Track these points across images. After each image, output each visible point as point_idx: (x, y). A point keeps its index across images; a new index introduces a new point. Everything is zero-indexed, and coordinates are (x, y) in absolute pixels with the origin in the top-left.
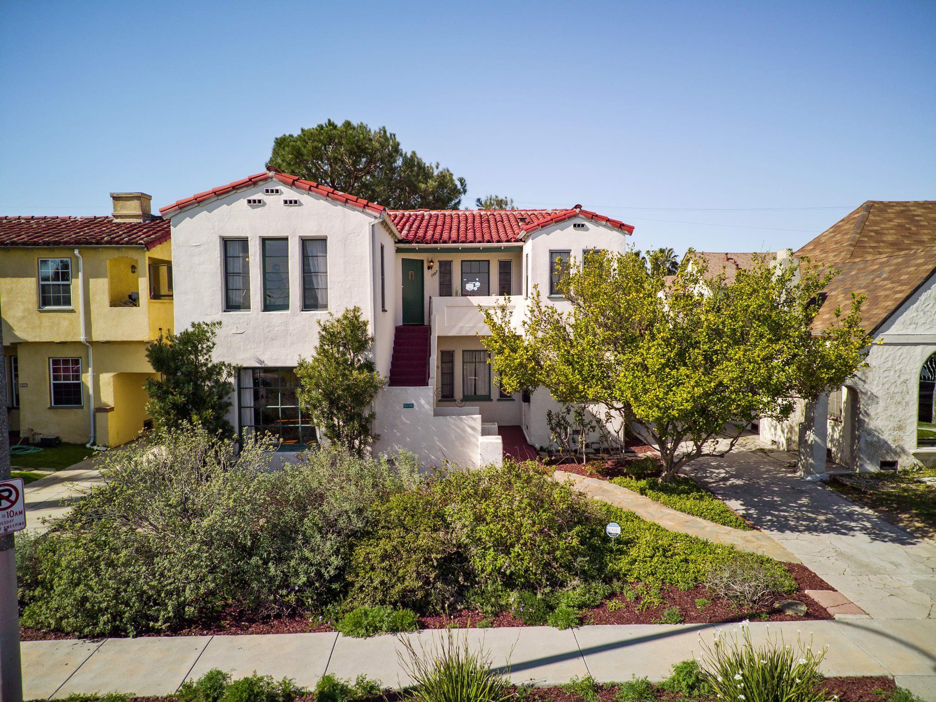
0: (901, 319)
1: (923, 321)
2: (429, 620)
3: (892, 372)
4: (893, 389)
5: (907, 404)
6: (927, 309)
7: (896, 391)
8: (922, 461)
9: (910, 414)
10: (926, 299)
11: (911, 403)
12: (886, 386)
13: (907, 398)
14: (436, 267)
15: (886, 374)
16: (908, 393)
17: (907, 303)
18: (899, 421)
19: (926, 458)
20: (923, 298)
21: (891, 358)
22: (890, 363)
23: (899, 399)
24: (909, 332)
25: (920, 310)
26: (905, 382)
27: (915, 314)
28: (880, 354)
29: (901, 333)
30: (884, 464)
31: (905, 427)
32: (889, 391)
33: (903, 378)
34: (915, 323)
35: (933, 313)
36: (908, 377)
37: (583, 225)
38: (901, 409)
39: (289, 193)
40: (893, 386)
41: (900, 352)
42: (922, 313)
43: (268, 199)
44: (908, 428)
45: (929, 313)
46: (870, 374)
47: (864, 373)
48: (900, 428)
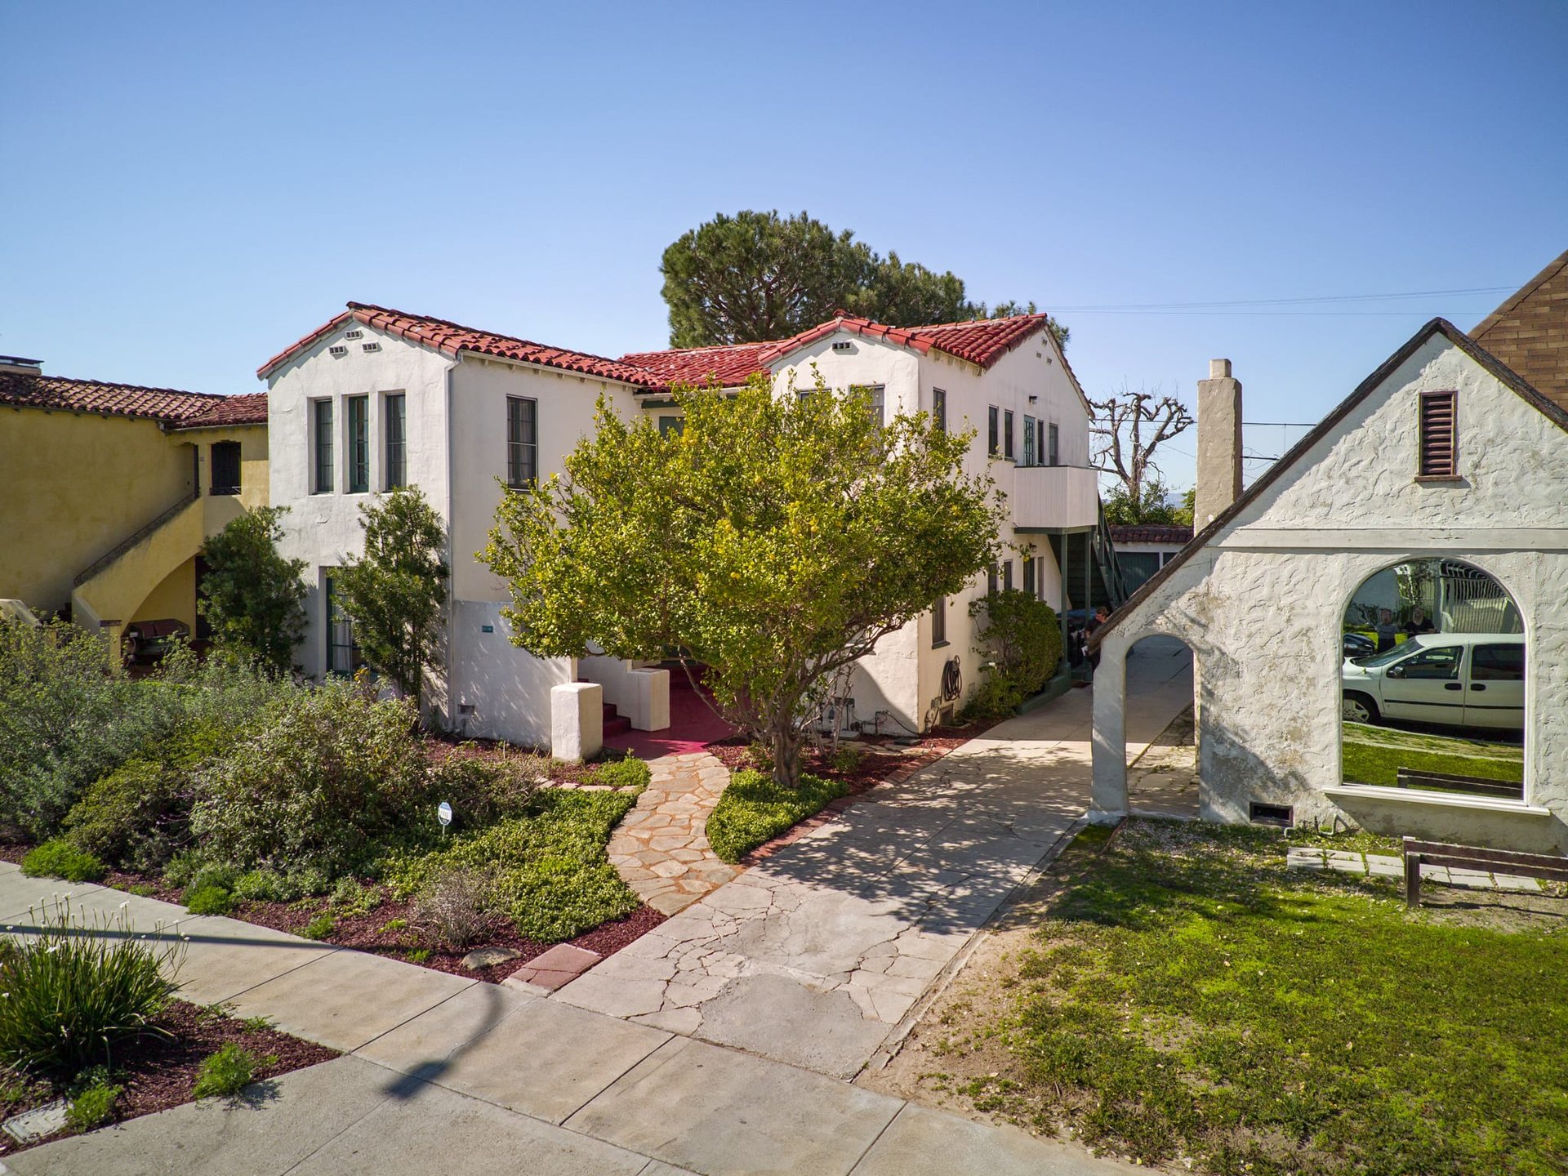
0: (1288, 496)
1: (1346, 498)
3: (1272, 610)
4: (1273, 646)
5: (1311, 682)
6: (1354, 472)
7: (1281, 652)
8: (1354, 815)
9: (1319, 706)
10: (1351, 450)
11: (1322, 682)
12: (1258, 640)
13: (1311, 670)
15: (1256, 614)
16: (1313, 659)
17: (1303, 460)
18: (1294, 719)
19: (1365, 810)
20: (1342, 447)
21: (1267, 580)
22: (1265, 592)
23: (1292, 671)
24: (1311, 521)
25: (1336, 474)
26: (1305, 632)
27: (1324, 484)
28: (1240, 570)
29: (1288, 525)
30: (1259, 811)
31: (1309, 733)
32: (1266, 652)
33: (1298, 624)
34: (1324, 504)
35: (1372, 480)
36: (1312, 623)
37: (848, 345)
38: (1296, 692)
39: (370, 337)
40: (1275, 640)
41: (1290, 567)
42: (1343, 481)
43: (351, 344)
44: (1315, 735)
45: (1360, 483)
46: (1218, 613)
47: (1203, 610)
48: (1295, 735)
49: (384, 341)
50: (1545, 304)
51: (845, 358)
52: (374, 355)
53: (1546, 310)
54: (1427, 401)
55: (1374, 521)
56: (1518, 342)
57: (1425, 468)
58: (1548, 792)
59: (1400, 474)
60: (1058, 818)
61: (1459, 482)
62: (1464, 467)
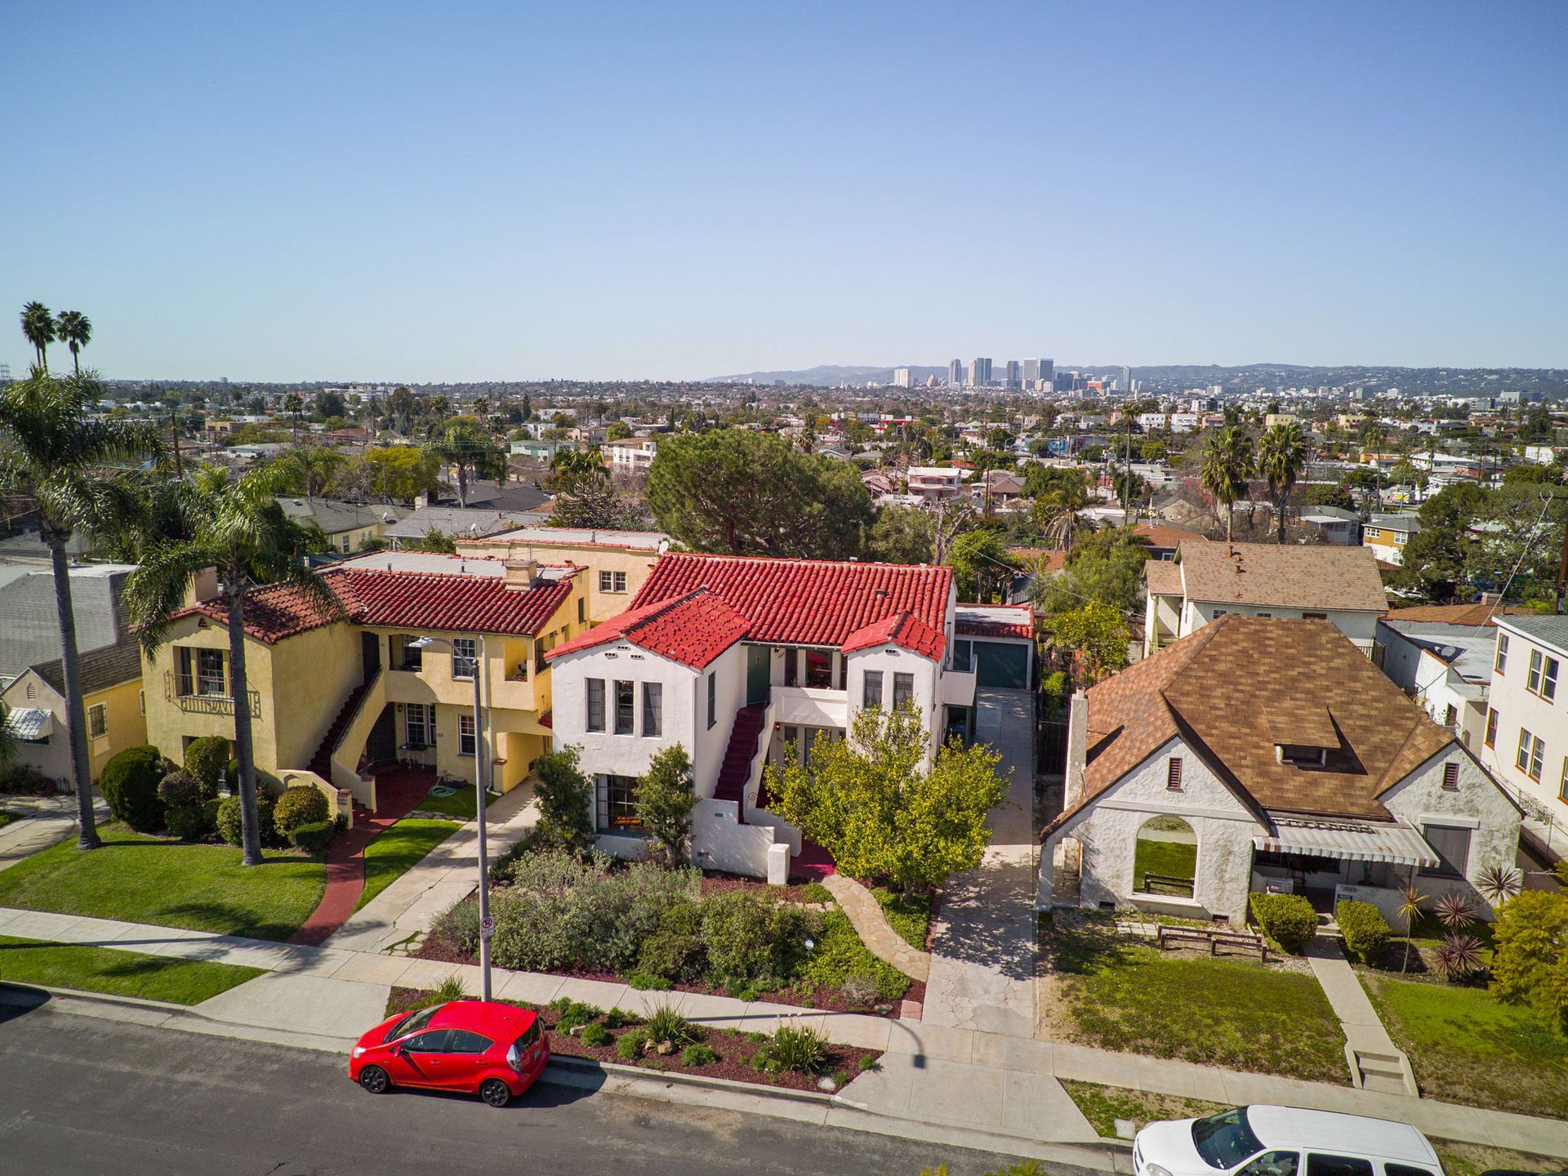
0: (1121, 789)
1: (1142, 792)
2: (678, 986)
3: (1113, 831)
4: (1112, 844)
5: (1125, 858)
6: (1145, 783)
7: (1115, 847)
8: (1138, 908)
9: (1127, 866)
10: (1145, 775)
11: (1129, 858)
12: (1107, 842)
13: (1125, 853)
14: (783, 651)
15: (1107, 832)
16: (1126, 849)
17: (1127, 777)
18: (1118, 872)
19: (1141, 904)
20: (1142, 773)
21: (1112, 819)
22: (1111, 824)
23: (1118, 853)
24: (1128, 799)
25: (1139, 783)
26: (1124, 840)
27: (1134, 786)
28: (1102, 815)
29: (1121, 800)
30: (1103, 904)
31: (1123, 876)
32: (1109, 846)
33: (1122, 837)
34: (1134, 794)
35: (1151, 786)
36: (1127, 836)
37: (895, 651)
38: (1119, 862)
39: (635, 650)
40: (1113, 842)
41: (1120, 815)
42: (1141, 786)
43: (620, 653)
44: (1125, 876)
45: (1147, 787)
46: (1093, 831)
47: (1087, 829)
48: (1118, 877)
49: (647, 655)
50: (1207, 656)
51: (891, 657)
52: (638, 661)
53: (1207, 660)
54: (1172, 760)
55: (1151, 802)
56: (1197, 677)
57: (1170, 784)
58: (1200, 899)
59: (1161, 785)
60: (1025, 909)
61: (1181, 791)
62: (1182, 786)
